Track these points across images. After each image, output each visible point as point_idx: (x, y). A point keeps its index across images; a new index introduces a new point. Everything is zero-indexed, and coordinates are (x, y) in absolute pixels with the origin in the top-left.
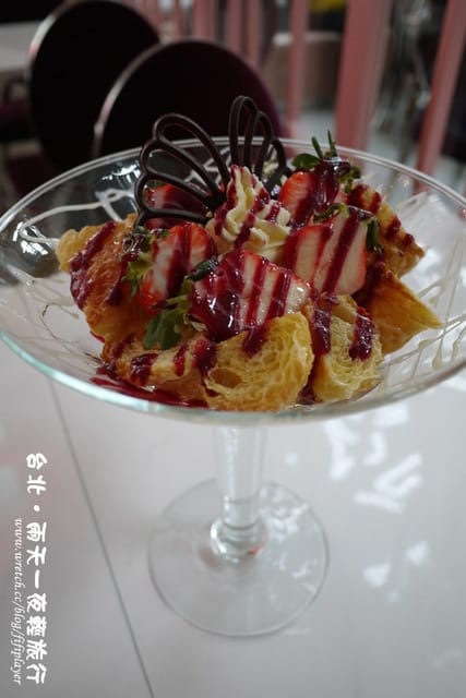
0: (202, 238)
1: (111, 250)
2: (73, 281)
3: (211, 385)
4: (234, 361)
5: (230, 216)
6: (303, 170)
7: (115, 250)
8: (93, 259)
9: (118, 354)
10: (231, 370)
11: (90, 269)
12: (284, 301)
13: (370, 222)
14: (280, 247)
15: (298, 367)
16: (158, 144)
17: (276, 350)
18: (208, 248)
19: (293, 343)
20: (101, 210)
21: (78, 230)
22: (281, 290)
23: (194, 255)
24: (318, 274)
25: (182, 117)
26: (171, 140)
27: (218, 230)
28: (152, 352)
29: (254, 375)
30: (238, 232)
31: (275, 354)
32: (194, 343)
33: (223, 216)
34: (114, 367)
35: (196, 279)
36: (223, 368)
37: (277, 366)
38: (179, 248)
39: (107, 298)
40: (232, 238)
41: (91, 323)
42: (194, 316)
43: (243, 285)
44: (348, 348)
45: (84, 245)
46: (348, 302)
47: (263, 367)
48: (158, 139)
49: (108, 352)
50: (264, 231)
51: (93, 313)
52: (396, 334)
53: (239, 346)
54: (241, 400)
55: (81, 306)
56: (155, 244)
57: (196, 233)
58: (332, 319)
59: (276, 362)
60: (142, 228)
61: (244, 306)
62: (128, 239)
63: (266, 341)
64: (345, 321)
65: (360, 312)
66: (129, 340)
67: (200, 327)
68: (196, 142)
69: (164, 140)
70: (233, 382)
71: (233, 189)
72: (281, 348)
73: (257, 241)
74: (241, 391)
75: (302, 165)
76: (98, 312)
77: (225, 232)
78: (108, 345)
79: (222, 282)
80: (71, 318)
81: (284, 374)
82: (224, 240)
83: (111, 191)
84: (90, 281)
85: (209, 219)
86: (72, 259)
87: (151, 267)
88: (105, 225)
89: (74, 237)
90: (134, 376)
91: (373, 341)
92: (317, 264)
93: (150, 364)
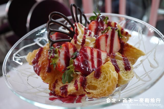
0: (72, 46)
1: (44, 56)
2: (34, 67)
3: (88, 91)
4: (93, 81)
5: (78, 37)
6: (93, 20)
7: (45, 55)
8: (39, 60)
9: (54, 87)
10: (93, 84)
11: (39, 63)
12: (101, 59)
13: (118, 30)
14: (94, 43)
15: (114, 78)
16: (52, 21)
17: (106, 75)
18: (74, 48)
19: (110, 72)
20: (36, 45)
21: (32, 52)
22: (99, 56)
23: (71, 51)
24: (107, 48)
25: (57, 12)
26: (55, 19)
27: (76, 42)
28: (65, 84)
29: (101, 84)
30: (82, 42)
31: (106, 76)
32: (79, 79)
33: (76, 38)
34: (54, 92)
35: (74, 59)
36: (90, 84)
37: (108, 80)
38: (66, 51)
39: (46, 71)
40: (80, 44)
41: (43, 80)
42: (77, 70)
43: (88, 57)
44: (124, 68)
45: (35, 56)
46: (119, 54)
47: (103, 81)
48: (51, 20)
49: (51, 87)
50: (89, 39)
51: (43, 76)
52: (133, 60)
53: (93, 76)
54: (99, 93)
55: (39, 75)
56: (59, 51)
57: (69, 45)
58: (116, 60)
59: (107, 79)
60: (52, 47)
61: (90, 63)
62: (49, 51)
63: (101, 73)
64: (120, 60)
65: (123, 56)
66: (56, 82)
67: (79, 73)
68: (63, 19)
69: (53, 20)
70: (95, 88)
71: (77, 30)
72: (107, 74)
73: (88, 43)
74: (98, 90)
75: (92, 19)
76: (45, 76)
77: (78, 43)
78: (50, 85)
79: (82, 58)
80: (36, 78)
81: (111, 82)
82: (78, 45)
83: (38, 38)
84: (40, 66)
85: (71, 40)
86: (32, 61)
87: (59, 58)
88: (40, 48)
89: (31, 54)
90: (62, 94)
91: (130, 64)
92: (106, 46)
93: (67, 89)
